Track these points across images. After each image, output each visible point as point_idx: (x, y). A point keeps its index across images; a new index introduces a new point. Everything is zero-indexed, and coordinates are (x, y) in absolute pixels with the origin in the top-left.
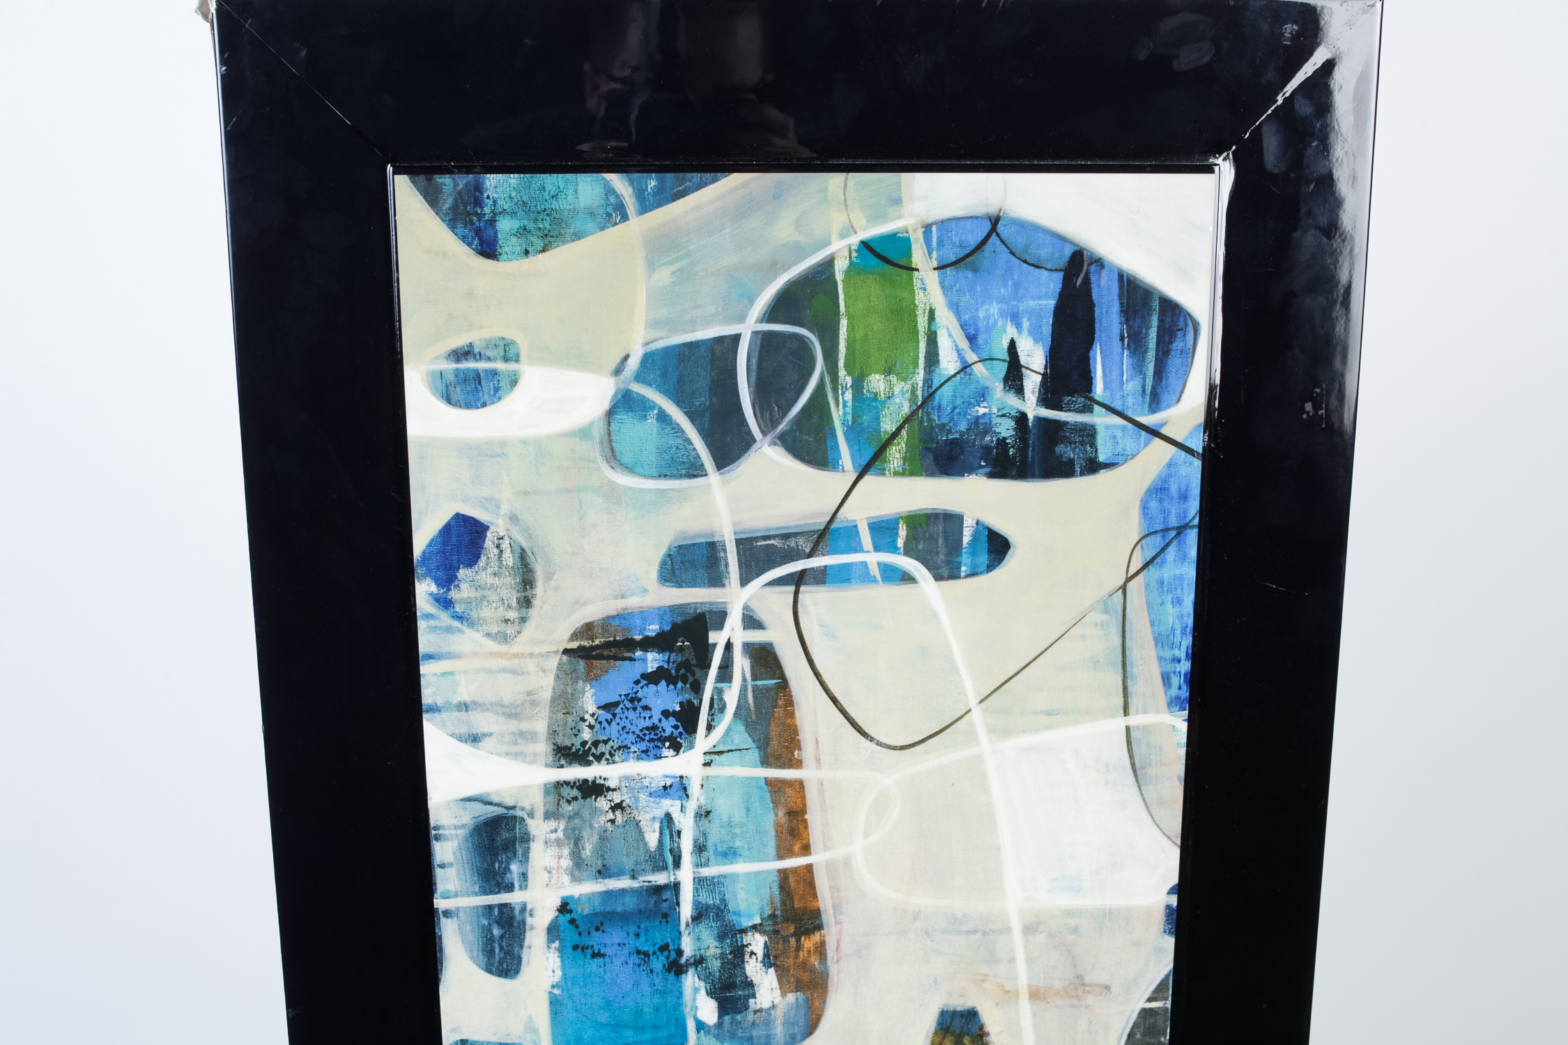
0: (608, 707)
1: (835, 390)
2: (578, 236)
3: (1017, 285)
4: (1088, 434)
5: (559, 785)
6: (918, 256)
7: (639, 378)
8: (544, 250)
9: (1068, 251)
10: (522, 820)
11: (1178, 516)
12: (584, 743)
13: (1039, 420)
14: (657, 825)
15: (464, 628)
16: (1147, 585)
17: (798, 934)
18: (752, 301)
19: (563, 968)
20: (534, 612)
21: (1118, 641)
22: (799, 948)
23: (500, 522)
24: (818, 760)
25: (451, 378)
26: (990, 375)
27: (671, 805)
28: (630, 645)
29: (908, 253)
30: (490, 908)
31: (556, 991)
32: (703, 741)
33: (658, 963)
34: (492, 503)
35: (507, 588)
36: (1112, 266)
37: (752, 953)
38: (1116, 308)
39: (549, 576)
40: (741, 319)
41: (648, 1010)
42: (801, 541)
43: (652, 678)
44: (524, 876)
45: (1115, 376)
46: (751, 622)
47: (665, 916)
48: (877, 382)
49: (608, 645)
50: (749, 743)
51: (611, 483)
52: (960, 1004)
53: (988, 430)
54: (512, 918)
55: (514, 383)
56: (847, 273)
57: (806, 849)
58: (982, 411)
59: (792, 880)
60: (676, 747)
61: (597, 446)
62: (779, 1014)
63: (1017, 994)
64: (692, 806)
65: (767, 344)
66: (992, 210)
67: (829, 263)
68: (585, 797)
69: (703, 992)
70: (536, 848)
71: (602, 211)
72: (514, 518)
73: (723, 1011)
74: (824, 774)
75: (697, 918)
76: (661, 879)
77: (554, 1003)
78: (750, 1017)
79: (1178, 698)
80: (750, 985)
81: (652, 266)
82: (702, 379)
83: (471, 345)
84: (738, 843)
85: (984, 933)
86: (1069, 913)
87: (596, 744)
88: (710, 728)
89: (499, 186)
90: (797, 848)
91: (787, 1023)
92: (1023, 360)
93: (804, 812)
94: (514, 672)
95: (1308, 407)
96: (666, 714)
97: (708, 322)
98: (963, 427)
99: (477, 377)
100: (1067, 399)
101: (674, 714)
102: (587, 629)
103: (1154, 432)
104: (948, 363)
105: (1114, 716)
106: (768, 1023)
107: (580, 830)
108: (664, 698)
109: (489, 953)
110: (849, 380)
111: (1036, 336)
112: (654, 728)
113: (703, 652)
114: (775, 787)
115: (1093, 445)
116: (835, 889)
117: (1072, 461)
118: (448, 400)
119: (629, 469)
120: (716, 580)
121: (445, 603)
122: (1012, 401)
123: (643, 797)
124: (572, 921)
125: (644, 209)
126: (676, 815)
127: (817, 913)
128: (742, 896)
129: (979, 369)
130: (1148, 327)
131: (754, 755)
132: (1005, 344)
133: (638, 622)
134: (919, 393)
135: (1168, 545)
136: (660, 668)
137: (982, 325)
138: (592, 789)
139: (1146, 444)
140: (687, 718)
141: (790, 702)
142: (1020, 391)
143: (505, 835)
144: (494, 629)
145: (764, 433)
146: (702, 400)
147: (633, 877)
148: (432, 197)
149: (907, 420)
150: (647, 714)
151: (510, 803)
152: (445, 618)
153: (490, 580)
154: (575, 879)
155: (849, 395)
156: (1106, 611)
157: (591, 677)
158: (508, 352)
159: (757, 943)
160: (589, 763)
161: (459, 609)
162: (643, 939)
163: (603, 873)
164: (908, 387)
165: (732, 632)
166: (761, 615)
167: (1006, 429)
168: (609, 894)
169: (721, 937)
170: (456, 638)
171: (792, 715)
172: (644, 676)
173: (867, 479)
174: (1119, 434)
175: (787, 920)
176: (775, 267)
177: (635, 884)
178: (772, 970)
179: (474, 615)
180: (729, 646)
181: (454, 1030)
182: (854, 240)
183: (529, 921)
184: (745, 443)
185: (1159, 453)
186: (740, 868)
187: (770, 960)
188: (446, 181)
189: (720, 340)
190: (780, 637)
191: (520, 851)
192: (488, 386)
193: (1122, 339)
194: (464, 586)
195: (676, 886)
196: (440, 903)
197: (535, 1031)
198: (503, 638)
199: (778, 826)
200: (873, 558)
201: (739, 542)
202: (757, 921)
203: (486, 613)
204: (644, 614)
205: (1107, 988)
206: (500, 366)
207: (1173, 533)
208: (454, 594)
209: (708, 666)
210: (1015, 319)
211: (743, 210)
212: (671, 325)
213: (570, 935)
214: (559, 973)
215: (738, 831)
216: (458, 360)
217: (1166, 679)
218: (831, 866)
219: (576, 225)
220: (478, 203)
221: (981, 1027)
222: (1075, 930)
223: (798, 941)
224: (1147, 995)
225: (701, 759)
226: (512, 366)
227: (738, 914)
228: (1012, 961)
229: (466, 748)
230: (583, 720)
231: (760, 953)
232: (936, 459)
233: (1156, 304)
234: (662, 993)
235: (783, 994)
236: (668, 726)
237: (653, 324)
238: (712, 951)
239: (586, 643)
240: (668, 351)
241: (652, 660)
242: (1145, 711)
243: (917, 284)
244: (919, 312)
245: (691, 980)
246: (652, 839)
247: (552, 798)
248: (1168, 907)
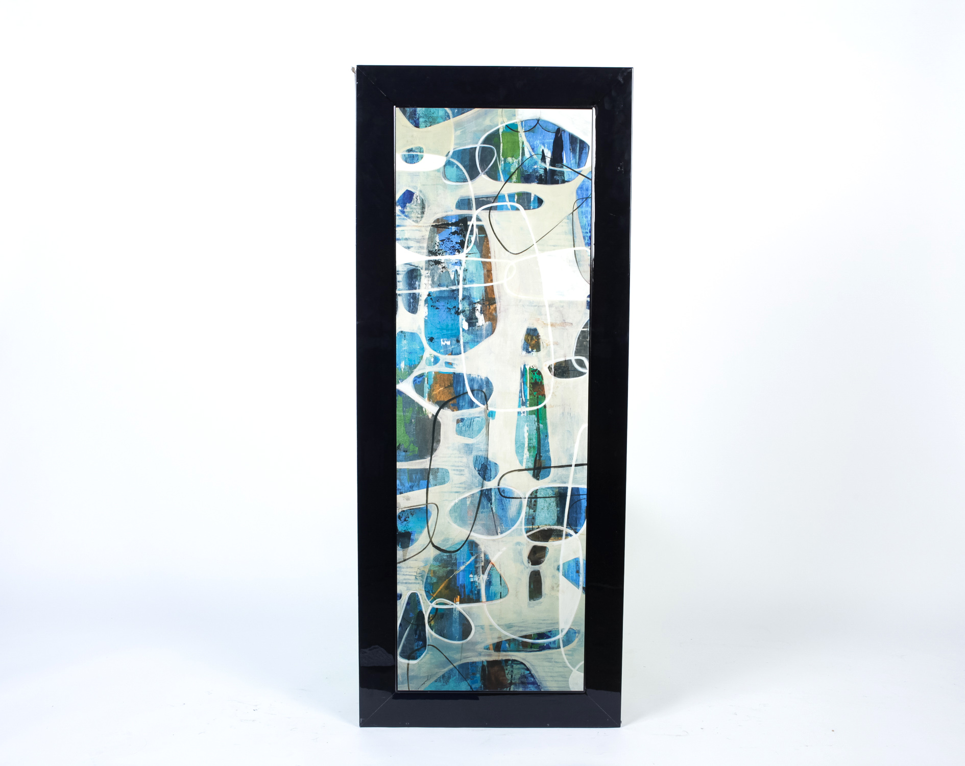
0: (442, 241)
1: (499, 161)
2: (438, 123)
3: (544, 136)
4: (562, 173)
5: (429, 261)
6: (520, 129)
7: (452, 157)
8: (430, 126)
9: (556, 128)
10: (420, 270)
11: (586, 194)
12: (436, 250)
13: (550, 169)
14: (454, 273)
15: (407, 219)
16: (578, 213)
17: (489, 305)
18: (479, 139)
19: (428, 312)
20: (425, 215)
21: (572, 227)
22: (490, 309)
23: (417, 192)
24: (495, 257)
25: (407, 156)
26: (538, 158)
27: (457, 267)
28: (448, 224)
29: (517, 128)
30: (410, 294)
31: (426, 318)
32: (466, 250)
33: (453, 311)
34: (416, 187)
35: (418, 209)
36: (567, 131)
37: (477, 310)
38: (568, 142)
39: (429, 206)
40: (477, 143)
41: (450, 325)
42: (491, 199)
43: (453, 233)
44: (419, 285)
45: (569, 159)
46: (478, 219)
47: (455, 298)
48: (510, 159)
49: (442, 224)
50: (478, 252)
51: (445, 183)
52: (532, 327)
53: (537, 172)
54: (416, 297)
55: (422, 158)
56: (502, 132)
57: (492, 281)
58: (535, 167)
59: (488, 289)
60: (459, 252)
61: (442, 174)
62: (484, 327)
63: (547, 324)
64: (463, 268)
65: (483, 150)
66: (538, 118)
67: (498, 130)
68: (435, 265)
69: (464, 320)
70: (423, 278)
71: (444, 117)
72: (421, 191)
73: (469, 326)
74: (496, 260)
75: (463, 299)
76: (454, 288)
77: (426, 321)
78: (477, 328)
79: (588, 243)
80: (477, 319)
81: (456, 130)
82: (467, 158)
83: (412, 148)
84: (474, 279)
85: (538, 306)
86: (561, 302)
87: (439, 250)
88: (467, 247)
89: (420, 111)
90: (489, 280)
91: (486, 330)
92: (546, 155)
93: (491, 271)
94: (419, 231)
95: (619, 168)
96: (457, 243)
97: (469, 144)
98: (531, 171)
99: (413, 156)
100: (557, 164)
101: (459, 243)
102: (438, 220)
103: (579, 173)
104: (527, 155)
105: (571, 247)
106: (481, 330)
107: (434, 273)
108: (456, 239)
109: (409, 306)
110: (503, 159)
111: (549, 149)
112: (454, 247)
113: (466, 227)
114: (484, 263)
115: (564, 176)
116: (499, 292)
117: (558, 180)
118: (406, 162)
119: (449, 180)
120: (470, 208)
121: (403, 212)
122: (543, 164)
123: (450, 265)
124: (431, 299)
125: (454, 117)
126: (458, 270)
127: (494, 299)
128: (475, 293)
129: (535, 157)
130: (577, 147)
131: (479, 255)
132: (541, 150)
133: (450, 219)
134: (520, 162)
135: (583, 202)
136: (455, 231)
137: (535, 146)
138: (437, 262)
139: (577, 176)
140: (462, 244)
141: (488, 241)
142: (545, 162)
143: (415, 274)
144: (415, 219)
145: (482, 172)
146: (467, 163)
147: (447, 287)
148: (404, 113)
149: (517, 169)
150: (452, 243)
151: (417, 266)
152: (403, 216)
153: (414, 207)
154: (432, 287)
155: (503, 162)
156: (568, 219)
157: (438, 233)
158: (421, 150)
159: (479, 307)
160: (437, 255)
161: (406, 214)
162: (449, 304)
163: (439, 285)
164: (517, 161)
165: (473, 222)
166: (481, 218)
167: (542, 172)
168: (441, 291)
169: (469, 305)
170: (405, 221)
171: (488, 244)
172: (451, 233)
173: (507, 183)
174: (570, 173)
175: (486, 301)
176: (485, 131)
177: (447, 289)
178: (482, 315)
179: (410, 215)
180: (473, 226)
181: (399, 328)
182: (504, 125)
183: (420, 298)
184: (478, 174)
185: (579, 180)
186: (475, 285)
187: (482, 312)
188: (408, 109)
189: (472, 148)
190: (485, 223)
191: (418, 279)
192: (416, 159)
193: (570, 150)
194: (408, 208)
195: (458, 290)
196: (398, 292)
197: (420, 329)
198: (417, 222)
199: (484, 274)
200: (509, 204)
201: (475, 199)
202: (479, 301)
203: (413, 215)
204: (452, 217)
205: (572, 324)
206: (419, 154)
207: (585, 199)
208: (405, 210)
209: (467, 231)
210: (544, 144)
211: (477, 117)
212: (460, 144)
213: (431, 303)
214: (427, 313)
215: (474, 275)
216: (409, 152)
217: (584, 238)
218: (498, 286)
219: (438, 120)
220: (415, 114)
221: (538, 334)
222: (563, 307)
223: (489, 306)
224: (583, 326)
225: (465, 255)
226: (422, 154)
227: (474, 298)
228: (546, 315)
229: (407, 250)
230: (436, 244)
231: (479, 309)
232: (524, 179)
233: (578, 141)
234: (454, 320)
235: (485, 322)
236: (457, 246)
237: (456, 144)
238: (467, 309)
239: (437, 224)
240: (459, 150)
241: (454, 229)
242: (579, 246)
243: (519, 135)
244: (520, 142)
245: (461, 317)
246: (452, 277)
247: (427, 264)
248: (587, 301)
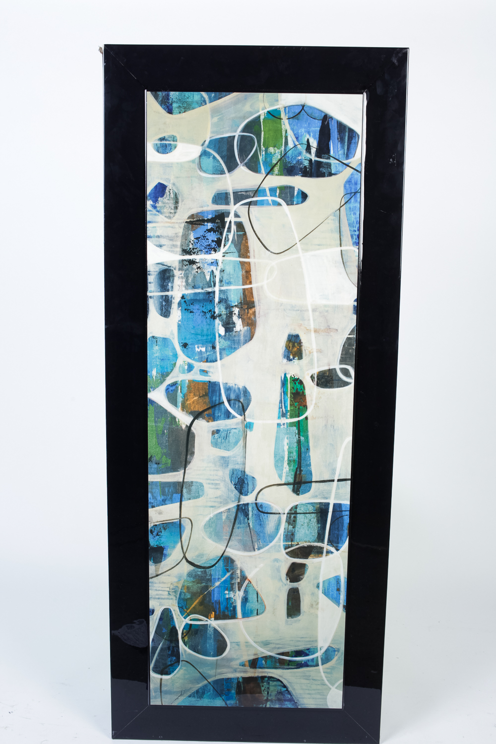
0: (197, 238)
1: (260, 151)
2: (193, 109)
3: (309, 124)
4: (329, 165)
5: (183, 261)
6: (283, 115)
7: (208, 147)
8: (184, 112)
9: (323, 115)
10: (173, 270)
11: (354, 189)
12: (190, 249)
13: (315, 161)
14: (209, 274)
15: (159, 214)
16: (346, 209)
17: (248, 309)
18: (238, 127)
19: (182, 316)
20: (178, 211)
21: (338, 225)
22: (248, 313)
23: (170, 185)
24: (254, 256)
25: (159, 145)
26: (302, 148)
27: (213, 268)
28: (204, 221)
29: (280, 115)
30: (163, 296)
31: (180, 323)
32: (223, 249)
33: (208, 315)
34: (168, 180)
35: (171, 204)
36: (335, 119)
37: (235, 314)
38: (336, 130)
39: (183, 201)
40: (236, 131)
41: (205, 330)
42: (250, 193)
43: (209, 231)
44: (172, 287)
45: (336, 149)
46: (237, 216)
47: (211, 301)
48: (271, 149)
49: (197, 221)
50: (235, 251)
51: (200, 175)
52: (294, 333)
53: (301, 163)
54: (168, 299)
55: (175, 147)
56: (264, 119)
57: (250, 283)
58: (300, 158)
59: (246, 291)
60: (215, 251)
61: (197, 165)
62: (242, 333)
63: (310, 330)
64: (219, 268)
65: (242, 138)
66: (303, 103)
67: (259, 117)
68: (190, 265)
69: (221, 325)
70: (176, 279)
71: (200, 102)
72: (174, 184)
73: (226, 331)
74: (256, 260)
75: (220, 302)
76: (210, 290)
77: (179, 326)
78: (234, 334)
79: (355, 242)
80: (234, 323)
81: (212, 117)
82: (225, 148)
83: (165, 137)
84: (232, 280)
85: (301, 311)
86: (325, 306)
87: (193, 249)
88: (225, 246)
89: (173, 95)
90: (248, 282)
91: (244, 336)
92: (311, 144)
93: (250, 271)
94: (172, 227)
95: (391, 160)
96: (213, 241)
97: (227, 132)
98: (295, 162)
99: (166, 145)
100: (323, 155)
101: (215, 241)
102: (192, 216)
103: (347, 165)
104: (291, 145)
105: (337, 247)
106: (239, 336)
107: (188, 274)
108: (212, 237)
109: (162, 310)
110: (264, 149)
111: (314, 138)
112: (209, 245)
113: (223, 223)
114: (242, 263)
115: (330, 168)
116: (258, 295)
117: (325, 173)
118: (158, 152)
119: (205, 172)
120: (227, 203)
121: (155, 207)
122: (308, 155)
123: (206, 265)
124: (185, 301)
125: (211, 102)
126: (215, 271)
127: (253, 302)
128: (232, 296)
129: (299, 146)
130: (345, 136)
131: (237, 254)
132: (306, 140)
133: (206, 214)
134: (283, 153)
135: (352, 197)
136: (211, 228)
137: (300, 134)
138: (192, 262)
139: (345, 168)
140: (218, 242)
141: (247, 239)
142: (310, 153)
143: (168, 275)
144: (167, 215)
145: (241, 163)
146: (225, 153)
147: (202, 289)
148: (156, 97)
149: (279, 160)
150: (207, 241)
151: (169, 265)
152: (154, 211)
153: (167, 201)
154: (186, 289)
155: (264, 153)
156: (335, 216)
157: (193, 230)
158: (174, 139)
159: (236, 311)
160: (191, 255)
161: (158, 209)
162: (204, 307)
163: (194, 287)
164: (280, 151)
165: (231, 218)
166: (239, 213)
167: (306, 163)
168: (195, 294)
169: (226, 308)
170: (157, 217)
171: (247, 243)
172: (207, 230)
173: (268, 176)
174: (338, 166)
175: (245, 304)
176: (245, 118)
177: (203, 291)
178: (240, 319)
179: (162, 211)
180: (230, 222)
181: (151, 333)
182: (266, 111)
183: (173, 301)
184: (236, 165)
185: (348, 172)
186: (232, 287)
187: (240, 316)
188: (160, 93)
189: (230, 137)
190: (244, 220)
191: (171, 280)
192: (168, 148)
193: (338, 139)
194: (160, 203)
195: (214, 292)
196: (149, 294)
197: (173, 335)
198: (170, 218)
199: (243, 275)
200: (270, 199)
201: (233, 193)
202: (237, 304)
203: (165, 210)
204: (208, 212)
205: (337, 330)
206: (172, 143)
207: (353, 194)
208: (157, 205)
209: (225, 228)
210: (309, 133)
211: (236, 103)
212: (217, 133)
213: (184, 305)
214: (181, 317)
215: (231, 276)
216: (161, 141)
217: (352, 236)
218: (257, 288)
219: (193, 105)
220: (168, 99)
221: (300, 341)
222: (327, 311)
223: (248, 310)
224: (349, 333)
225: (222, 255)
226: (175, 143)
227: (231, 301)
228: (309, 320)
229: (158, 249)
230: (190, 242)
231: (237, 313)
232: (287, 171)
233: (347, 130)
234: (209, 325)
235: (243, 327)
236: (213, 244)
237: (212, 132)
238: (224, 312)
239: (192, 220)
240: (216, 139)
241: (210, 225)
242: (346, 246)
243: (282, 123)
244: (283, 131)
245: (217, 321)
246: (208, 278)
247: (181, 264)
248: (354, 306)
